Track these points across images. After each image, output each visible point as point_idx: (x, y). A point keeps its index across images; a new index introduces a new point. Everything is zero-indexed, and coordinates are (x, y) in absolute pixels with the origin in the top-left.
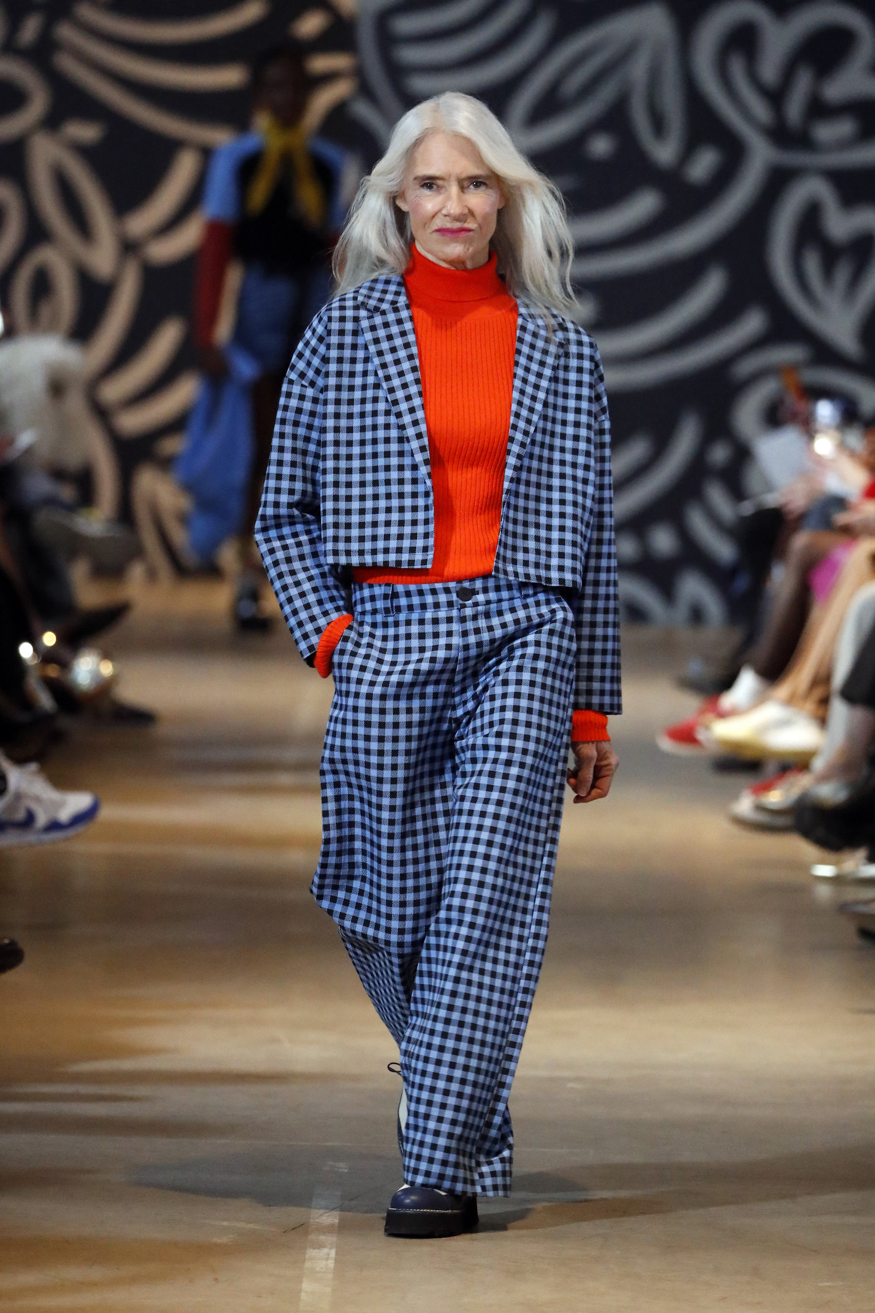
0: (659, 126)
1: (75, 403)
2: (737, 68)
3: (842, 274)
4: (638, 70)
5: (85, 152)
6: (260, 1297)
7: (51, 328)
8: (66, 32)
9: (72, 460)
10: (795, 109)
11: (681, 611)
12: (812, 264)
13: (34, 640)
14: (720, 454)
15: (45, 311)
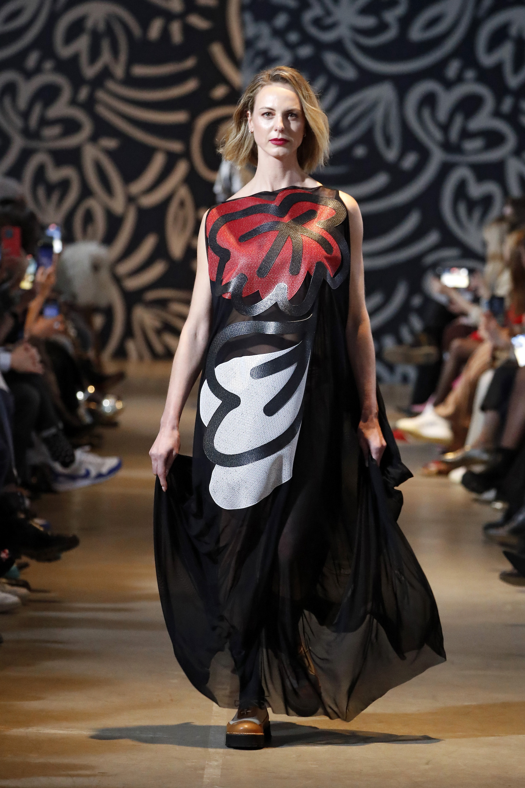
0: (388, 141)
1: (105, 275)
2: (426, 114)
3: (477, 214)
4: (378, 115)
5: (110, 153)
6: (193, 708)
7: (92, 238)
8: (101, 95)
9: (103, 302)
10: (454, 133)
11: (398, 377)
12: (462, 209)
13: (84, 390)
14: (417, 301)
15: (90, 229)
